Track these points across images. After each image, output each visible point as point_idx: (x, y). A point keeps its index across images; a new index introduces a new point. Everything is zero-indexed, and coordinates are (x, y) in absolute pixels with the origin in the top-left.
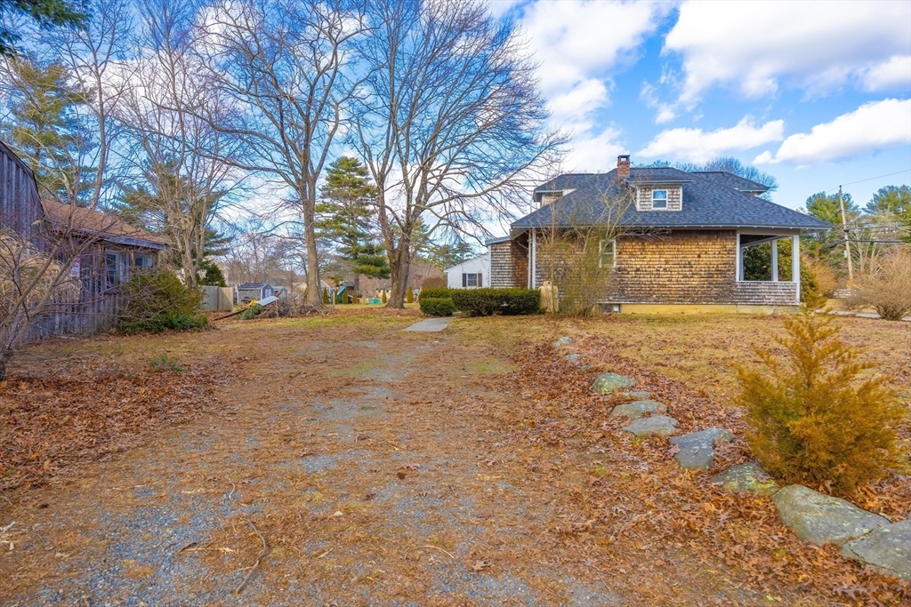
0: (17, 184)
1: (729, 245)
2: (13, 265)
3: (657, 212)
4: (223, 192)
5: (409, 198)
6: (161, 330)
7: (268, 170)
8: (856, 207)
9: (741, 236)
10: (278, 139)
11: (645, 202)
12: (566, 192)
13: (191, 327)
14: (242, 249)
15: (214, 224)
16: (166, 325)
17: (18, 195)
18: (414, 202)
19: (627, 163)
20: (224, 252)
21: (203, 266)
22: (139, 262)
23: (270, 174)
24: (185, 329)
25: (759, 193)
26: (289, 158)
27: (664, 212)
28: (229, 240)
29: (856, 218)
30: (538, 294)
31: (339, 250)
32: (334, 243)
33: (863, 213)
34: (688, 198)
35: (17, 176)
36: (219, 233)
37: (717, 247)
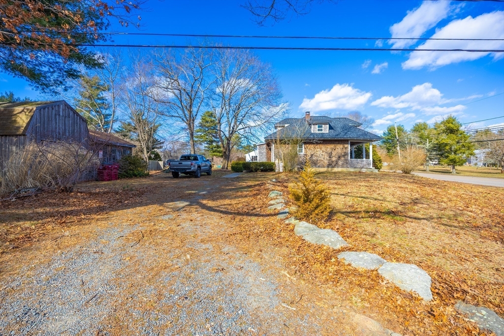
0: (80, 124)
1: (346, 146)
2: (75, 153)
3: (319, 133)
4: (161, 125)
5: (230, 127)
6: (132, 177)
7: (176, 117)
8: (406, 131)
9: (351, 142)
10: (180, 106)
11: (315, 129)
12: (286, 125)
13: (143, 176)
14: (167, 146)
15: (156, 137)
16: (134, 175)
17: (80, 128)
18: (231, 129)
19: (309, 115)
20: (161, 147)
21: (153, 153)
22: (124, 151)
23: (177, 118)
24: (140, 177)
25: (359, 126)
26: (184, 112)
27: (322, 133)
28: (163, 143)
29: (406, 134)
30: (274, 164)
31: (205, 147)
32: (203, 144)
33: (409, 133)
34: (331, 128)
35: (80, 121)
36: (159, 140)
37: (341, 146)
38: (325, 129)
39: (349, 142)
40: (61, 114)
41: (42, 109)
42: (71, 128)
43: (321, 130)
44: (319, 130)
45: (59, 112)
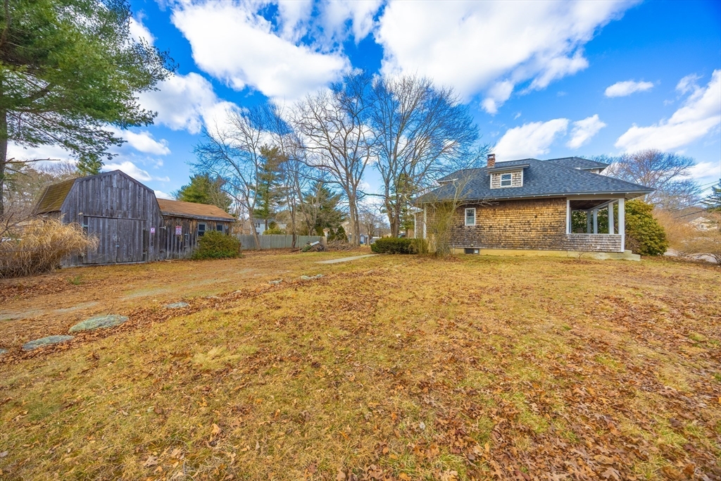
1: (561, 208)
3: (503, 189)
9: (571, 203)
11: (495, 183)
22: (220, 227)
27: (508, 189)
34: (528, 178)
35: (144, 193)
37: (551, 210)
38: (517, 181)
39: (568, 201)
40: (115, 185)
41: (84, 182)
42: (130, 201)
43: (509, 183)
44: (503, 183)
45: (111, 183)
